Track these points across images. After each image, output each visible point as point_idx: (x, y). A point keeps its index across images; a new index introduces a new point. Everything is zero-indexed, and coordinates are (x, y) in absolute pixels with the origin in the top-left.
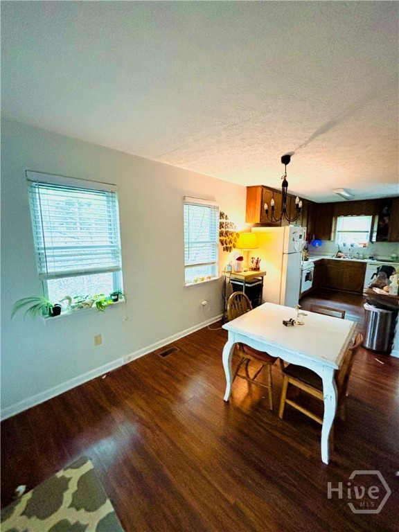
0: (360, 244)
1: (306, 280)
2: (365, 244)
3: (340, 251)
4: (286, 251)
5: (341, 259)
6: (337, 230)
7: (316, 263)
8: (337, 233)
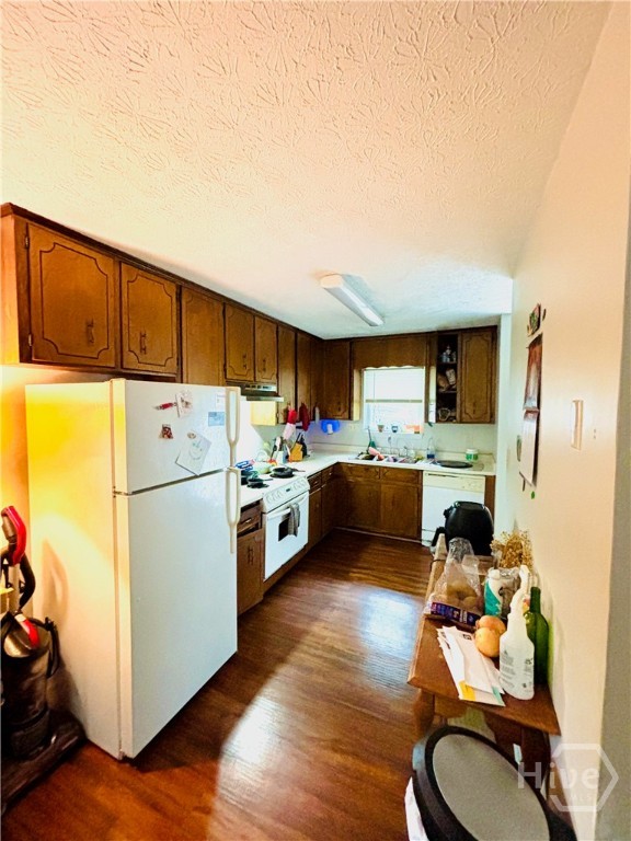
0: (408, 427)
1: (282, 536)
2: (418, 427)
3: (372, 444)
4: (122, 487)
5: (374, 462)
6: (365, 397)
7: (315, 480)
8: (365, 404)
